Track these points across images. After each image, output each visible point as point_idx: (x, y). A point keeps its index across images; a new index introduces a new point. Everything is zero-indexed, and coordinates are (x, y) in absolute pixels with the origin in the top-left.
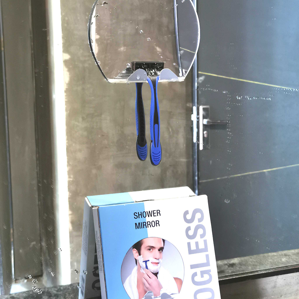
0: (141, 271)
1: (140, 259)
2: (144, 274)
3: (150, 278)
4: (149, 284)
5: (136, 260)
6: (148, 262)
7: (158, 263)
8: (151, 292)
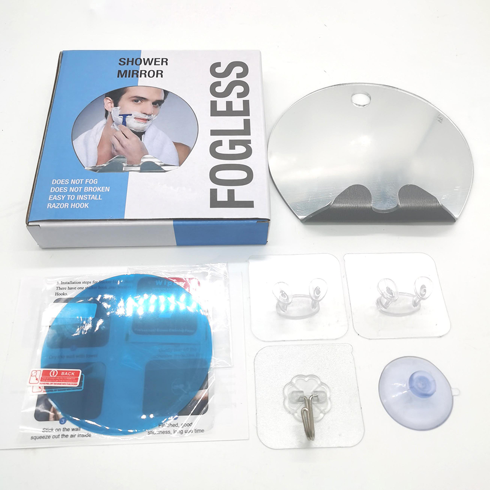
0: (112, 126)
1: (115, 112)
2: (116, 130)
3: (126, 137)
4: (122, 145)
5: (107, 112)
6: (129, 116)
7: (148, 120)
8: (124, 157)
